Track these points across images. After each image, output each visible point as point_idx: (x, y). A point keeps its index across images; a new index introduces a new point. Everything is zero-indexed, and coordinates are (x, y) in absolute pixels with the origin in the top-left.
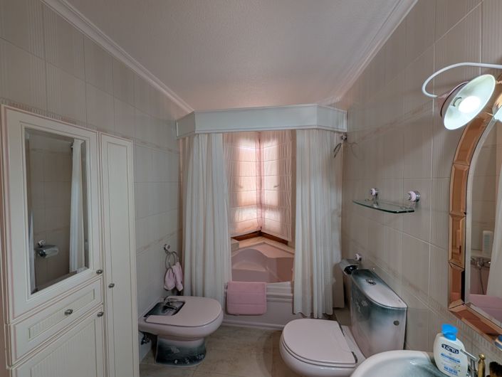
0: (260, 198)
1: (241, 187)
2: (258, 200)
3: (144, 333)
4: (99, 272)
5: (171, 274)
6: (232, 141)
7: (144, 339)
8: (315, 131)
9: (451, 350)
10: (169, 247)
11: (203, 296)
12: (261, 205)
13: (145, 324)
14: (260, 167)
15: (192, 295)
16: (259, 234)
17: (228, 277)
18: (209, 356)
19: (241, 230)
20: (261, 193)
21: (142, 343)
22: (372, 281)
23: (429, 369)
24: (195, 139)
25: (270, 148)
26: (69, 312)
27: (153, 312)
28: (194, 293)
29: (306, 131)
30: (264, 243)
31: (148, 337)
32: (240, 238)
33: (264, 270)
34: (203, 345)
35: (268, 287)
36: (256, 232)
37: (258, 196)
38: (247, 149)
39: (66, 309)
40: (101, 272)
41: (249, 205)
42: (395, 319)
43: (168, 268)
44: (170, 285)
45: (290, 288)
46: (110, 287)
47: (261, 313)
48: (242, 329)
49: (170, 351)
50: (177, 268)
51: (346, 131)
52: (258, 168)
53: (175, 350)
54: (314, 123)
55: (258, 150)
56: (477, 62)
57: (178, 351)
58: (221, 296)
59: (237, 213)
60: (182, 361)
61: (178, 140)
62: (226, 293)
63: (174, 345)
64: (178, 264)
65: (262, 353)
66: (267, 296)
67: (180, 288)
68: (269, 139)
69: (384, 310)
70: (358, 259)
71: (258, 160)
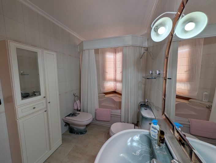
0: (115, 77)
1: (107, 73)
2: (114, 78)
3: (66, 123)
4: (44, 97)
5: (76, 104)
6: (103, 53)
7: (65, 125)
8: (131, 47)
9: (154, 129)
10: (75, 94)
11: (87, 112)
12: (115, 80)
13: (65, 119)
14: (115, 64)
15: (83, 112)
16: (115, 92)
17: (97, 106)
18: (88, 133)
19: (106, 90)
20: (115, 75)
21: (65, 126)
22: (146, 109)
23: (148, 136)
24: (84, 52)
25: (119, 56)
26: (34, 108)
27: (69, 116)
28: (84, 111)
29: (127, 47)
30: (116, 96)
31: (67, 124)
32: (106, 94)
33: (114, 106)
34: (85, 129)
35: (112, 111)
36: (113, 91)
37: (114, 76)
38: (110, 57)
39: (33, 107)
40: (45, 97)
41: (110, 80)
42: (150, 122)
43: (75, 101)
44: (76, 108)
45: (120, 112)
46: (49, 103)
47: (109, 121)
48: (101, 126)
49: (74, 130)
50: (78, 102)
51: (147, 47)
52: (114, 64)
53: (75, 129)
54: (130, 43)
55: (114, 57)
56: (174, 12)
57: (76, 130)
58: (94, 113)
59: (105, 83)
60: (77, 133)
61: (79, 53)
62: (96, 112)
63: (75, 128)
64: (79, 100)
65: (107, 134)
66: (111, 114)
67: (79, 109)
68: (119, 52)
69: (146, 119)
70: (146, 101)
71: (114, 61)
